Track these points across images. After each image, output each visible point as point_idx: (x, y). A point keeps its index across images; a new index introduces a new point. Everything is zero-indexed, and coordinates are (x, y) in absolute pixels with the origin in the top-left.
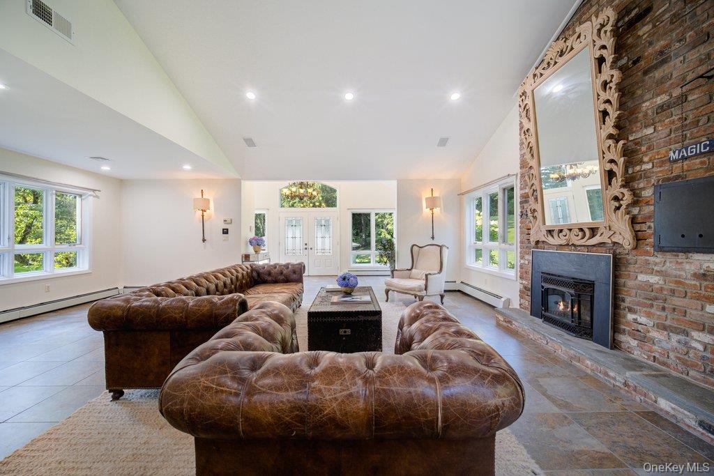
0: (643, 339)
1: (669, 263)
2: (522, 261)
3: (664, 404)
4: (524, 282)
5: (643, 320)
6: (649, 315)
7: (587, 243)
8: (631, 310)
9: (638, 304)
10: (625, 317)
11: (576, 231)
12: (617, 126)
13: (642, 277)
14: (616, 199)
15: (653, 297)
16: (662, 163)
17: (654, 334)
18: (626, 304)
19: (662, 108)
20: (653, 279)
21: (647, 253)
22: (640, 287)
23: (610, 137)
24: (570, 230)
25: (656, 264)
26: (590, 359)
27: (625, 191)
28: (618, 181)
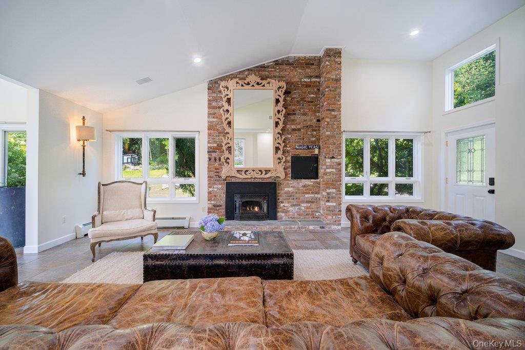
0: (286, 212)
1: (295, 183)
2: (210, 189)
3: (311, 227)
4: (212, 202)
5: (286, 205)
6: (289, 202)
7: (264, 177)
8: (282, 202)
9: (285, 199)
10: (279, 205)
11: (258, 172)
12: (282, 130)
13: (286, 189)
14: (279, 158)
15: (290, 195)
16: (293, 149)
17: (291, 209)
18: (280, 200)
19: (293, 130)
20: (290, 189)
21: (289, 180)
22: (286, 193)
23: (279, 133)
24: (254, 171)
25: (291, 184)
26: (283, 225)
27: (283, 156)
28: (280, 152)
